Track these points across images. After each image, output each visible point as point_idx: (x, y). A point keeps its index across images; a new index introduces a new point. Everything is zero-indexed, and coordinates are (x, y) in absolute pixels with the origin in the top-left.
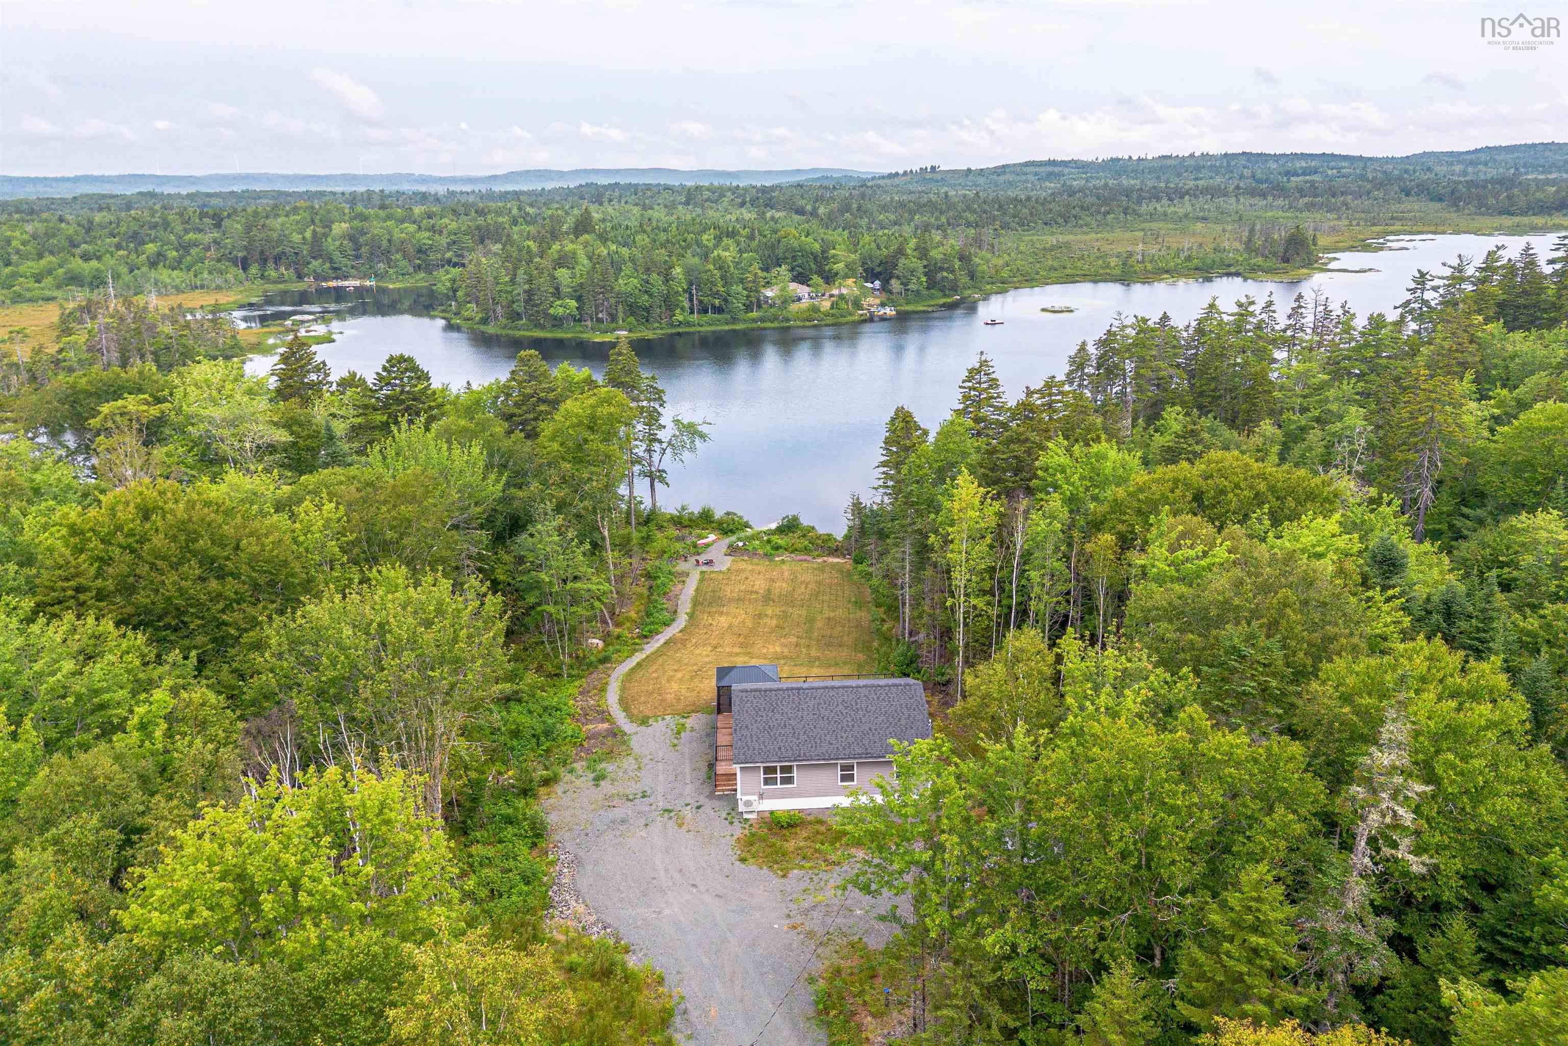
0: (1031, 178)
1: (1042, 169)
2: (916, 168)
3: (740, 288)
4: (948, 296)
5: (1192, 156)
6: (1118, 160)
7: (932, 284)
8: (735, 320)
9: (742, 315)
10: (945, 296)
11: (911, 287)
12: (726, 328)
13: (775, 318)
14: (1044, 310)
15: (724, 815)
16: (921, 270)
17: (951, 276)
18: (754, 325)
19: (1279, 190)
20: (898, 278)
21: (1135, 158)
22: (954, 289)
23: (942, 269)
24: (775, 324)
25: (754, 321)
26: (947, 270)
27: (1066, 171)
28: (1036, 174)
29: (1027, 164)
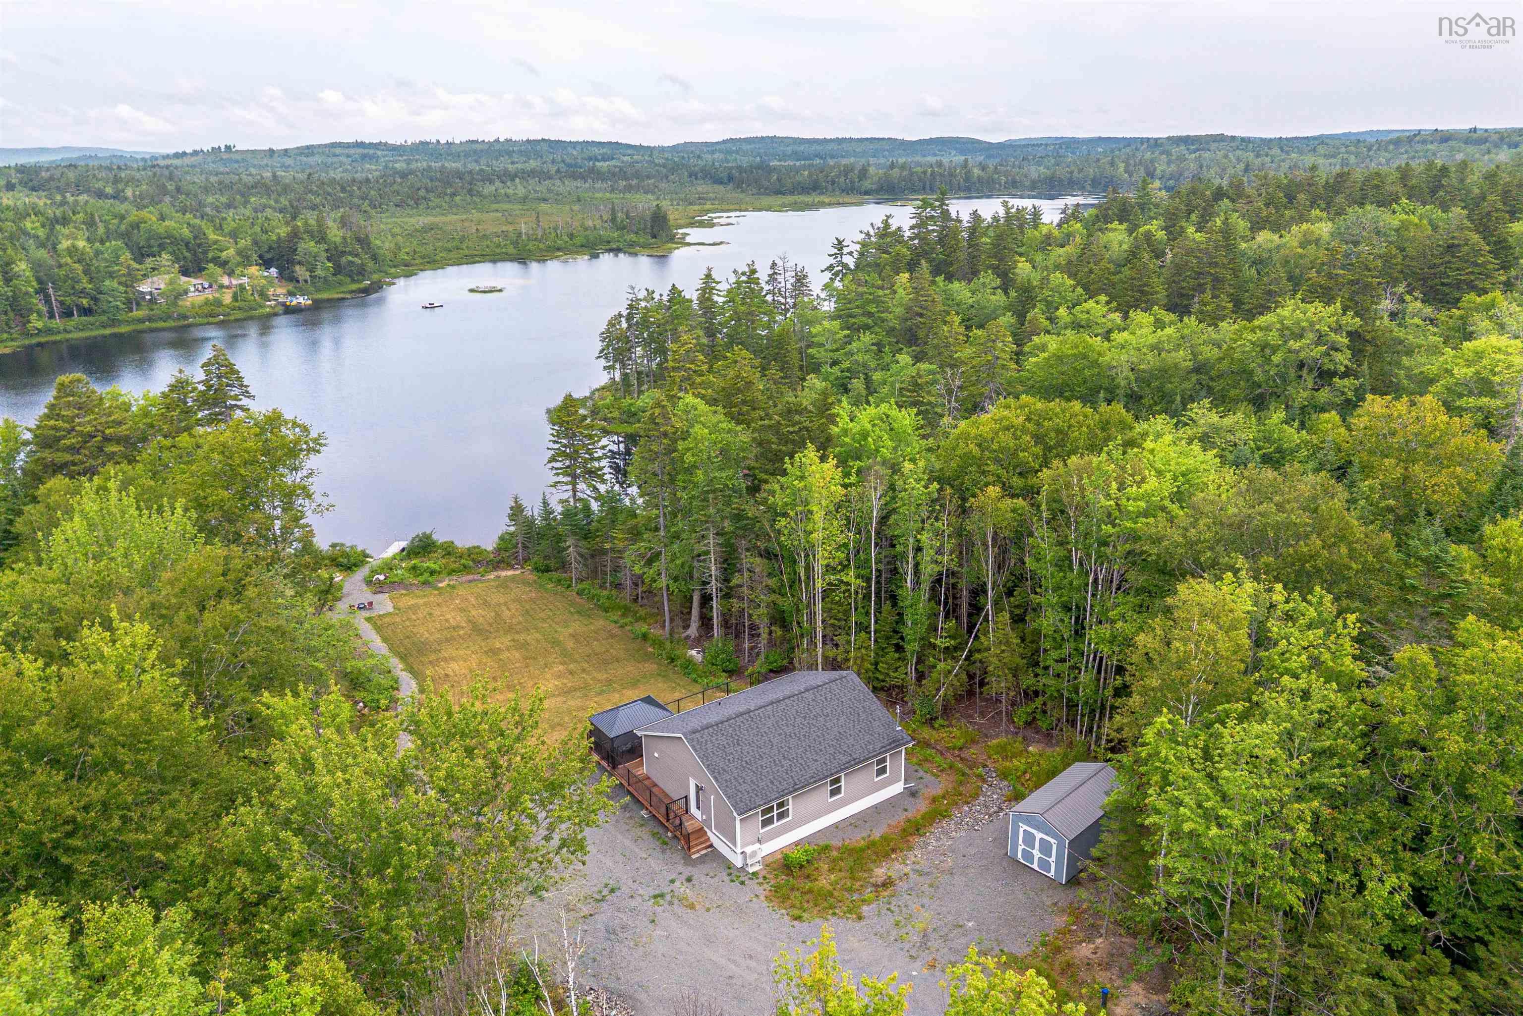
0: (343, 159)
1: (352, 151)
2: (207, 148)
3: (115, 284)
4: (358, 281)
5: (497, 141)
6: (428, 143)
7: (338, 270)
8: (114, 322)
9: (122, 316)
10: (353, 281)
11: (319, 272)
12: (108, 331)
13: (168, 317)
14: (472, 291)
15: (727, 879)
16: (324, 255)
17: (358, 261)
18: (140, 327)
19: (595, 174)
20: (299, 263)
21: (443, 141)
22: (362, 272)
23: (343, 253)
24: (171, 323)
25: (141, 321)
26: (350, 253)
27: (379, 153)
28: (348, 156)
29: (334, 145)
